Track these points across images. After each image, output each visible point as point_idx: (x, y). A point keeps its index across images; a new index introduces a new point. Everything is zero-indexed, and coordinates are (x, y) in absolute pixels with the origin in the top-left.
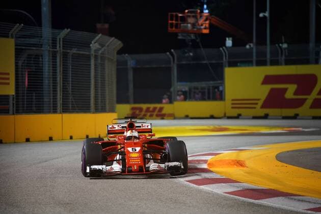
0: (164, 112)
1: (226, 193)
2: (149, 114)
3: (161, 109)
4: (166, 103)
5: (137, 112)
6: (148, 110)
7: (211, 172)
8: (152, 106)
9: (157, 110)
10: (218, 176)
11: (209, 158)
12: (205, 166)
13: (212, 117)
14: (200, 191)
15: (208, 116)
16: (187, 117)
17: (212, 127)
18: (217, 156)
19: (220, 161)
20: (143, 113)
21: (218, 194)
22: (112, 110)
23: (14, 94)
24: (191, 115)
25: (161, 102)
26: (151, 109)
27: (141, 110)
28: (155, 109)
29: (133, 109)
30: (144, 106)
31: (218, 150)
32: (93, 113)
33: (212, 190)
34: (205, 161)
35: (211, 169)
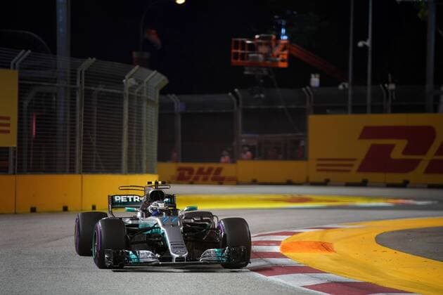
0: (223, 174)
1: (304, 287)
2: (201, 177)
3: (219, 170)
4: (226, 162)
5: (186, 174)
6: (200, 171)
7: (286, 257)
8: (206, 166)
9: (213, 172)
10: (295, 264)
11: (283, 238)
12: (277, 249)
13: (289, 183)
14: (269, 284)
15: (284, 181)
16: (254, 182)
17: (289, 197)
18: (294, 236)
19: (299, 243)
20: (194, 175)
21: (294, 288)
23: (15, 145)
24: (259, 180)
25: (218, 161)
26: (205, 170)
27: (191, 171)
28: (210, 170)
29: (180, 169)
30: (196, 166)
31: (295, 228)
32: (126, 174)
33: (285, 282)
34: (278, 243)
35: (286, 254)
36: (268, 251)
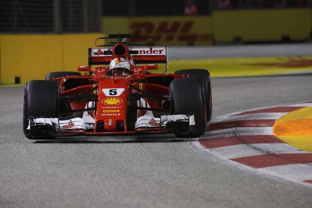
0: (193, 31)
1: (307, 181)
2: (164, 36)
3: (188, 26)
5: (143, 32)
6: (163, 27)
7: (281, 142)
8: (171, 20)
9: (180, 28)
10: (294, 151)
11: (277, 116)
12: (269, 131)
13: (286, 40)
14: (258, 178)
15: (279, 38)
16: (237, 41)
17: (285, 60)
18: (293, 113)
19: (299, 122)
20: (153, 34)
21: (292, 184)
22: (95, 28)
24: (245, 38)
26: (169, 27)
27: (149, 27)
28: (176, 26)
29: (134, 26)
30: (156, 21)
31: (295, 102)
32: (59, 33)
33: (280, 176)
34: (270, 123)
35: (280, 137)
36: (256, 134)
